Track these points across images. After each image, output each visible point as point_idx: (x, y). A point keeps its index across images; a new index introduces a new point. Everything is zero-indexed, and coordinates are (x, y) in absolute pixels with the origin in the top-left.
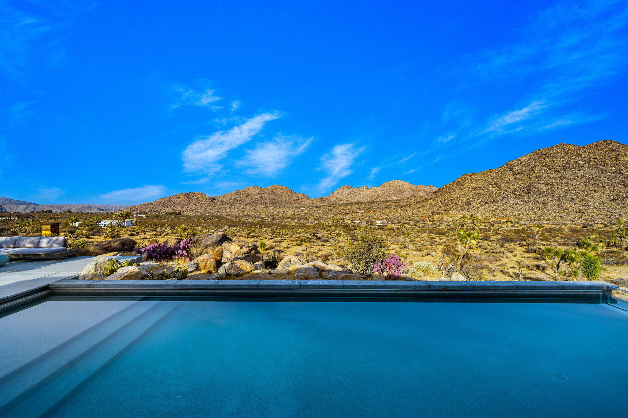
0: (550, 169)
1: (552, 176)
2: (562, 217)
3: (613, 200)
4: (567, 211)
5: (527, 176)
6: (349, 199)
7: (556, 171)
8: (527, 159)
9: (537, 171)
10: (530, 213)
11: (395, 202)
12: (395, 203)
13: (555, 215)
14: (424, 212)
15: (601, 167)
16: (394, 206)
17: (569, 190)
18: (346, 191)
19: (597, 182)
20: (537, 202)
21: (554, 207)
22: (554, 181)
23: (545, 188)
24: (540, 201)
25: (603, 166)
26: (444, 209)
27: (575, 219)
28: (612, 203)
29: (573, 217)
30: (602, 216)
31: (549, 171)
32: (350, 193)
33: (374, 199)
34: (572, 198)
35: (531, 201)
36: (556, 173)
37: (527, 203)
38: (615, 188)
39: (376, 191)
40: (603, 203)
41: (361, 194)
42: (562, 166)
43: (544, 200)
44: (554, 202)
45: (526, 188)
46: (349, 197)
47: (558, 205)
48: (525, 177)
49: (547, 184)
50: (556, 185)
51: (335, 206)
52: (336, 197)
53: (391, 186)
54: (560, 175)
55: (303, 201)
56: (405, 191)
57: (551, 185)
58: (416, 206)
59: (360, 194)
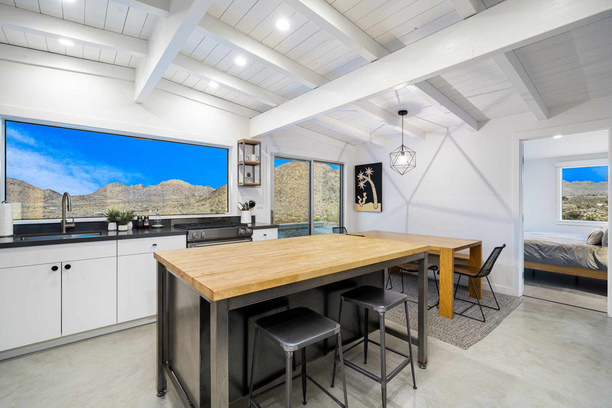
0: (292, 178)
1: (293, 183)
2: (299, 211)
3: (324, 200)
4: (302, 207)
5: (279, 182)
6: (120, 198)
7: (296, 179)
8: (279, 169)
9: (285, 179)
10: (281, 209)
11: (174, 200)
12: (175, 202)
13: (295, 210)
14: (203, 210)
15: (318, 178)
16: (174, 204)
17: (303, 193)
18: (117, 188)
19: (316, 188)
20: (285, 201)
21: (295, 204)
22: (294, 186)
23: (290, 191)
24: (287, 200)
25: (319, 178)
26: (221, 207)
27: (306, 213)
28: (323, 202)
29: (305, 211)
30: (319, 210)
31: (292, 179)
32: (122, 191)
33: (151, 198)
34: (304, 198)
35: (281, 201)
36: (296, 181)
37: (279, 202)
38: (325, 192)
39: (154, 190)
40: (319, 202)
41: (136, 192)
42: (299, 176)
43: (289, 200)
44: (295, 201)
45: (279, 190)
46: (120, 195)
47: (297, 203)
48: (278, 182)
49: (291, 189)
50: (295, 189)
51: (102, 204)
52: (103, 195)
53: (170, 185)
54: (297, 182)
55: (52, 199)
56: (184, 190)
57: (292, 189)
58: (197, 204)
59: (134, 193)
